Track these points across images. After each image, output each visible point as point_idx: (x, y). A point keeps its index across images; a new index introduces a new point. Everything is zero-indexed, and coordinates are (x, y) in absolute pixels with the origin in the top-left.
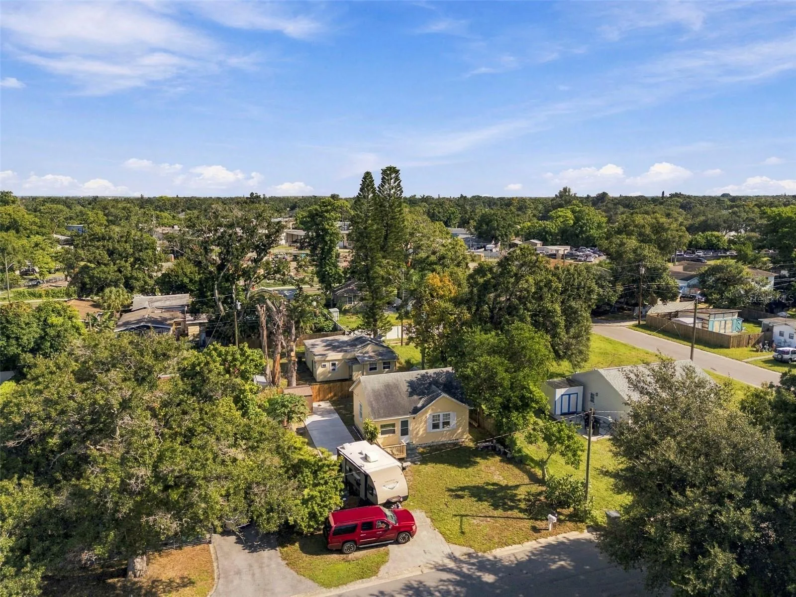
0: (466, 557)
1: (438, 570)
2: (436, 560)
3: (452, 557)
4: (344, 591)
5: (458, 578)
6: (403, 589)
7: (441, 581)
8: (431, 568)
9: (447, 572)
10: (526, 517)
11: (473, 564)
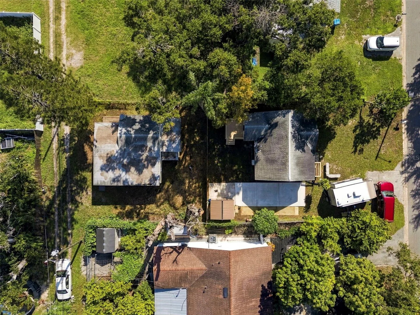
0: (403, 167)
1: (408, 181)
2: (402, 180)
3: (402, 173)
4: (408, 220)
5: (415, 176)
6: (414, 198)
7: (414, 182)
8: (406, 183)
9: (410, 178)
10: (387, 128)
11: (408, 167)
